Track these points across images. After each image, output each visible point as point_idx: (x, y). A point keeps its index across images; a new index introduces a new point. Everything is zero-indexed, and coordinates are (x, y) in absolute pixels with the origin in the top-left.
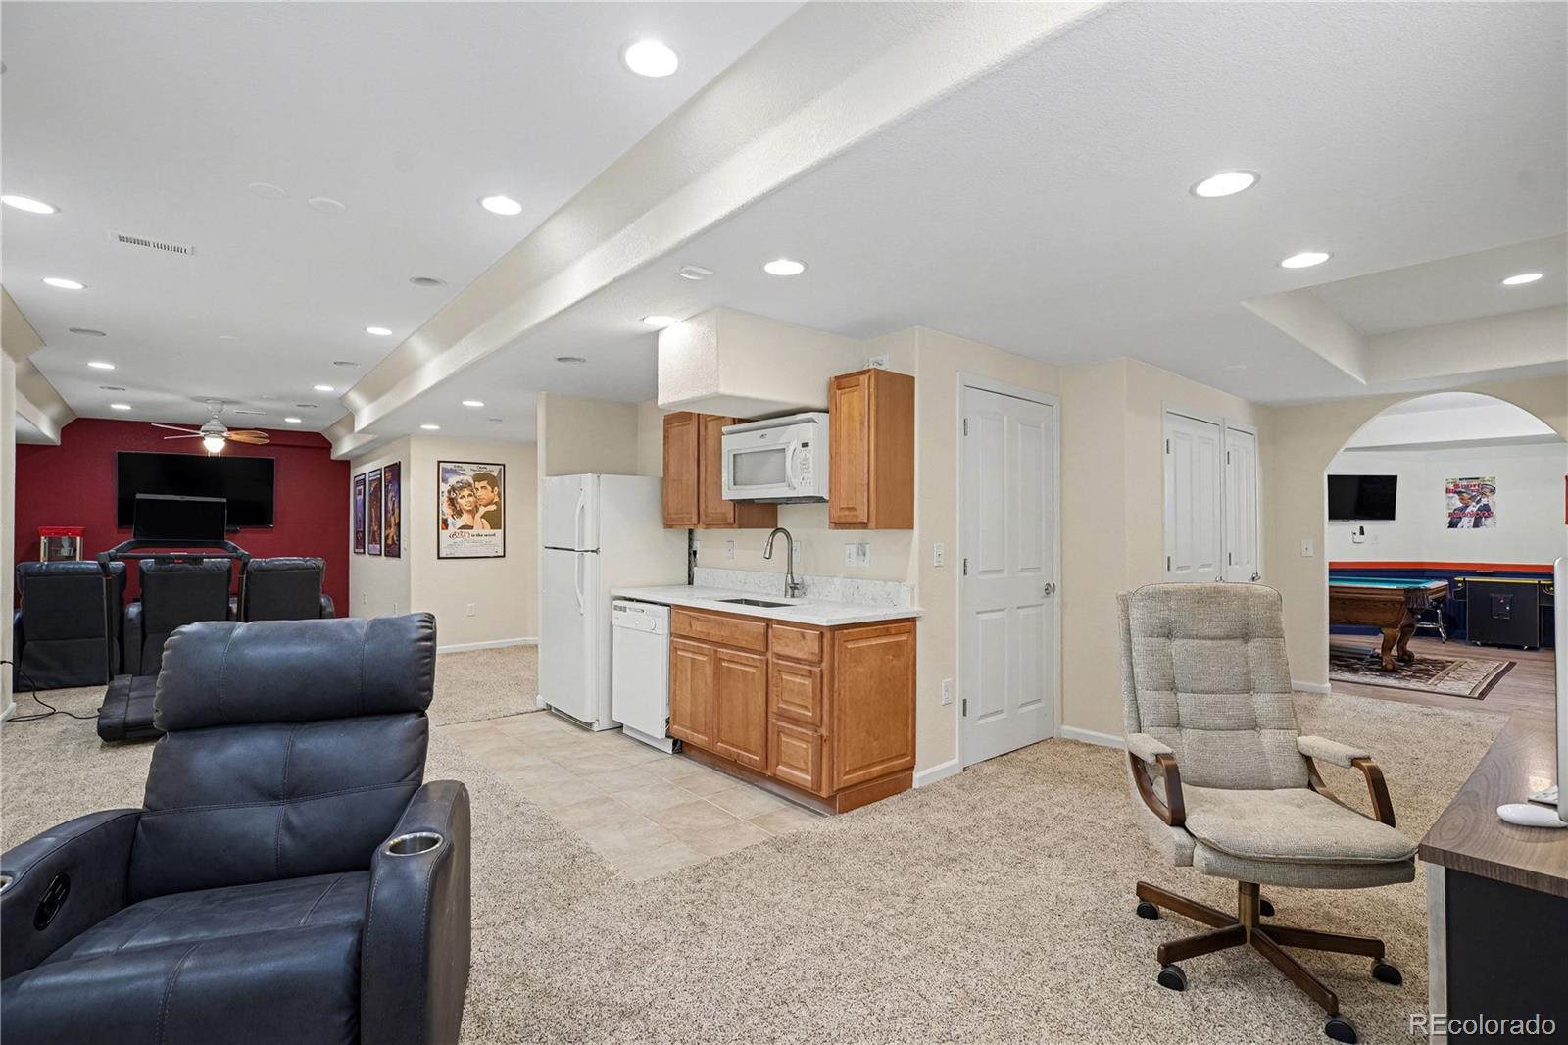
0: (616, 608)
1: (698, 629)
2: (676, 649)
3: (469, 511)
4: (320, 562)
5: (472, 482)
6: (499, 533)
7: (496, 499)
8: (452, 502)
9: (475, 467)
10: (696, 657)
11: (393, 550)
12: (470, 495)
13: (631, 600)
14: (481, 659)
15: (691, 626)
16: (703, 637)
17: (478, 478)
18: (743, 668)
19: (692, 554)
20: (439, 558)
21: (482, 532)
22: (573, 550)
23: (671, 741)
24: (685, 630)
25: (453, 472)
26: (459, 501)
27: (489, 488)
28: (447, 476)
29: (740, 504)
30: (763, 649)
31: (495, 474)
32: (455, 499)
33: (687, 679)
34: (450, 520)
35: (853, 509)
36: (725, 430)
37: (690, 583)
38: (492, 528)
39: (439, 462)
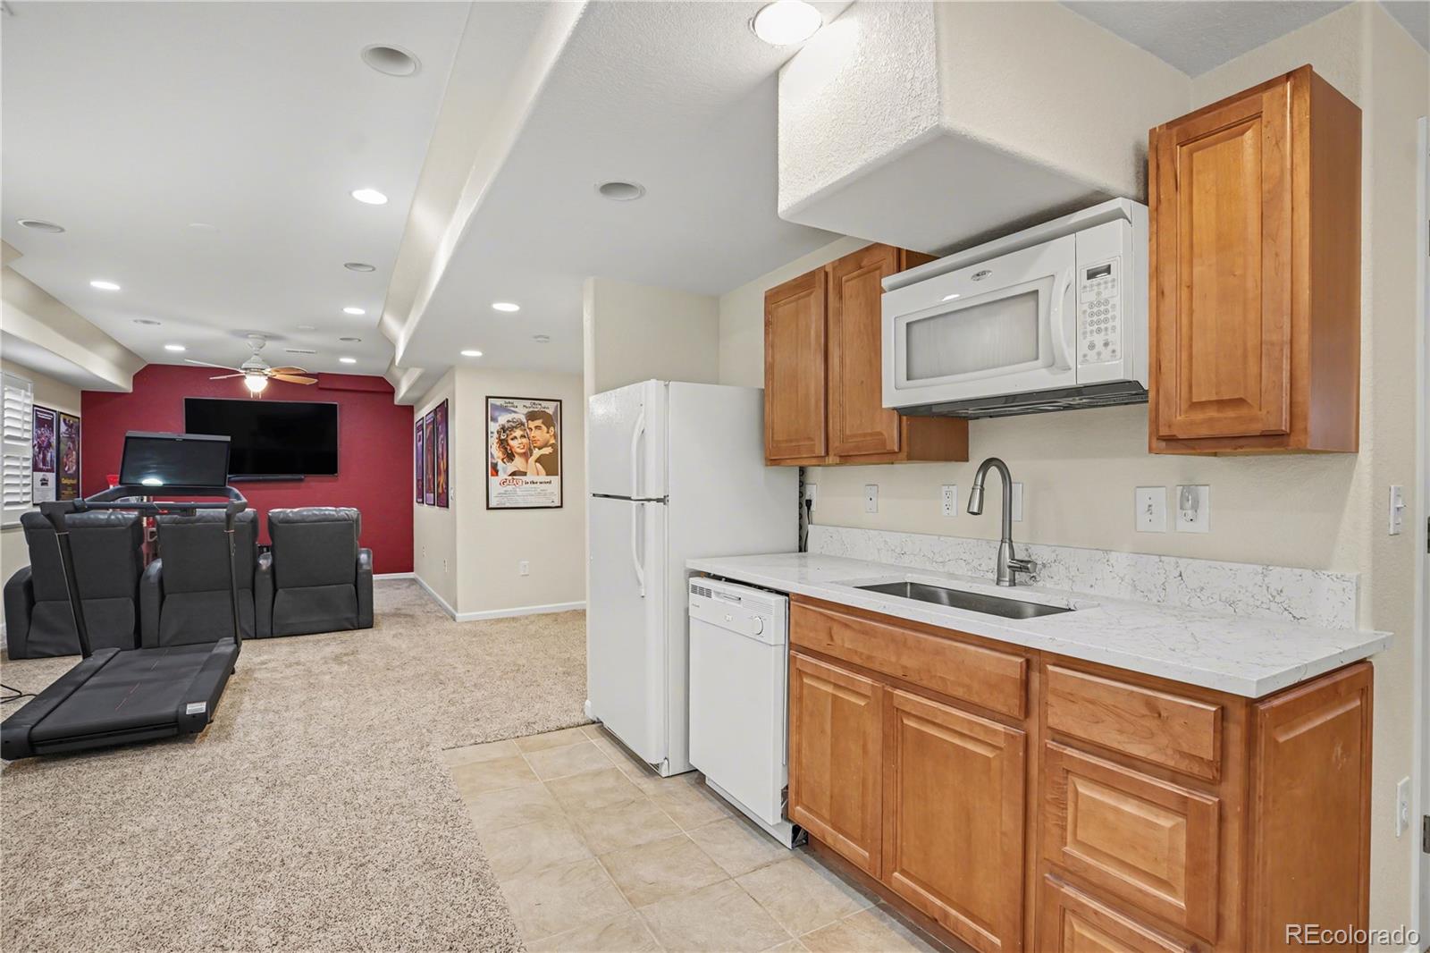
0: (695, 590)
1: (847, 645)
2: (801, 673)
3: (521, 455)
4: (353, 512)
5: (524, 420)
6: (555, 479)
7: (552, 441)
8: (503, 443)
9: (528, 403)
10: (840, 694)
11: (443, 501)
12: (523, 436)
13: (719, 578)
14: (533, 628)
15: (832, 638)
16: (857, 660)
17: (532, 416)
18: (958, 741)
19: (805, 504)
20: (488, 508)
21: (536, 479)
22: (629, 498)
23: (790, 826)
24: (817, 640)
25: (505, 409)
26: (511, 442)
27: (544, 428)
28: (497, 414)
29: (912, 415)
30: (1016, 712)
31: (550, 412)
32: (506, 440)
33: (823, 732)
34: (500, 465)
35: (1239, 402)
36: (886, 282)
37: (802, 548)
38: (547, 475)
39: (487, 398)
